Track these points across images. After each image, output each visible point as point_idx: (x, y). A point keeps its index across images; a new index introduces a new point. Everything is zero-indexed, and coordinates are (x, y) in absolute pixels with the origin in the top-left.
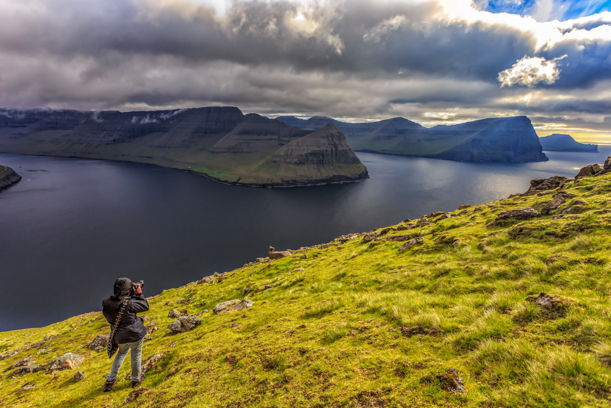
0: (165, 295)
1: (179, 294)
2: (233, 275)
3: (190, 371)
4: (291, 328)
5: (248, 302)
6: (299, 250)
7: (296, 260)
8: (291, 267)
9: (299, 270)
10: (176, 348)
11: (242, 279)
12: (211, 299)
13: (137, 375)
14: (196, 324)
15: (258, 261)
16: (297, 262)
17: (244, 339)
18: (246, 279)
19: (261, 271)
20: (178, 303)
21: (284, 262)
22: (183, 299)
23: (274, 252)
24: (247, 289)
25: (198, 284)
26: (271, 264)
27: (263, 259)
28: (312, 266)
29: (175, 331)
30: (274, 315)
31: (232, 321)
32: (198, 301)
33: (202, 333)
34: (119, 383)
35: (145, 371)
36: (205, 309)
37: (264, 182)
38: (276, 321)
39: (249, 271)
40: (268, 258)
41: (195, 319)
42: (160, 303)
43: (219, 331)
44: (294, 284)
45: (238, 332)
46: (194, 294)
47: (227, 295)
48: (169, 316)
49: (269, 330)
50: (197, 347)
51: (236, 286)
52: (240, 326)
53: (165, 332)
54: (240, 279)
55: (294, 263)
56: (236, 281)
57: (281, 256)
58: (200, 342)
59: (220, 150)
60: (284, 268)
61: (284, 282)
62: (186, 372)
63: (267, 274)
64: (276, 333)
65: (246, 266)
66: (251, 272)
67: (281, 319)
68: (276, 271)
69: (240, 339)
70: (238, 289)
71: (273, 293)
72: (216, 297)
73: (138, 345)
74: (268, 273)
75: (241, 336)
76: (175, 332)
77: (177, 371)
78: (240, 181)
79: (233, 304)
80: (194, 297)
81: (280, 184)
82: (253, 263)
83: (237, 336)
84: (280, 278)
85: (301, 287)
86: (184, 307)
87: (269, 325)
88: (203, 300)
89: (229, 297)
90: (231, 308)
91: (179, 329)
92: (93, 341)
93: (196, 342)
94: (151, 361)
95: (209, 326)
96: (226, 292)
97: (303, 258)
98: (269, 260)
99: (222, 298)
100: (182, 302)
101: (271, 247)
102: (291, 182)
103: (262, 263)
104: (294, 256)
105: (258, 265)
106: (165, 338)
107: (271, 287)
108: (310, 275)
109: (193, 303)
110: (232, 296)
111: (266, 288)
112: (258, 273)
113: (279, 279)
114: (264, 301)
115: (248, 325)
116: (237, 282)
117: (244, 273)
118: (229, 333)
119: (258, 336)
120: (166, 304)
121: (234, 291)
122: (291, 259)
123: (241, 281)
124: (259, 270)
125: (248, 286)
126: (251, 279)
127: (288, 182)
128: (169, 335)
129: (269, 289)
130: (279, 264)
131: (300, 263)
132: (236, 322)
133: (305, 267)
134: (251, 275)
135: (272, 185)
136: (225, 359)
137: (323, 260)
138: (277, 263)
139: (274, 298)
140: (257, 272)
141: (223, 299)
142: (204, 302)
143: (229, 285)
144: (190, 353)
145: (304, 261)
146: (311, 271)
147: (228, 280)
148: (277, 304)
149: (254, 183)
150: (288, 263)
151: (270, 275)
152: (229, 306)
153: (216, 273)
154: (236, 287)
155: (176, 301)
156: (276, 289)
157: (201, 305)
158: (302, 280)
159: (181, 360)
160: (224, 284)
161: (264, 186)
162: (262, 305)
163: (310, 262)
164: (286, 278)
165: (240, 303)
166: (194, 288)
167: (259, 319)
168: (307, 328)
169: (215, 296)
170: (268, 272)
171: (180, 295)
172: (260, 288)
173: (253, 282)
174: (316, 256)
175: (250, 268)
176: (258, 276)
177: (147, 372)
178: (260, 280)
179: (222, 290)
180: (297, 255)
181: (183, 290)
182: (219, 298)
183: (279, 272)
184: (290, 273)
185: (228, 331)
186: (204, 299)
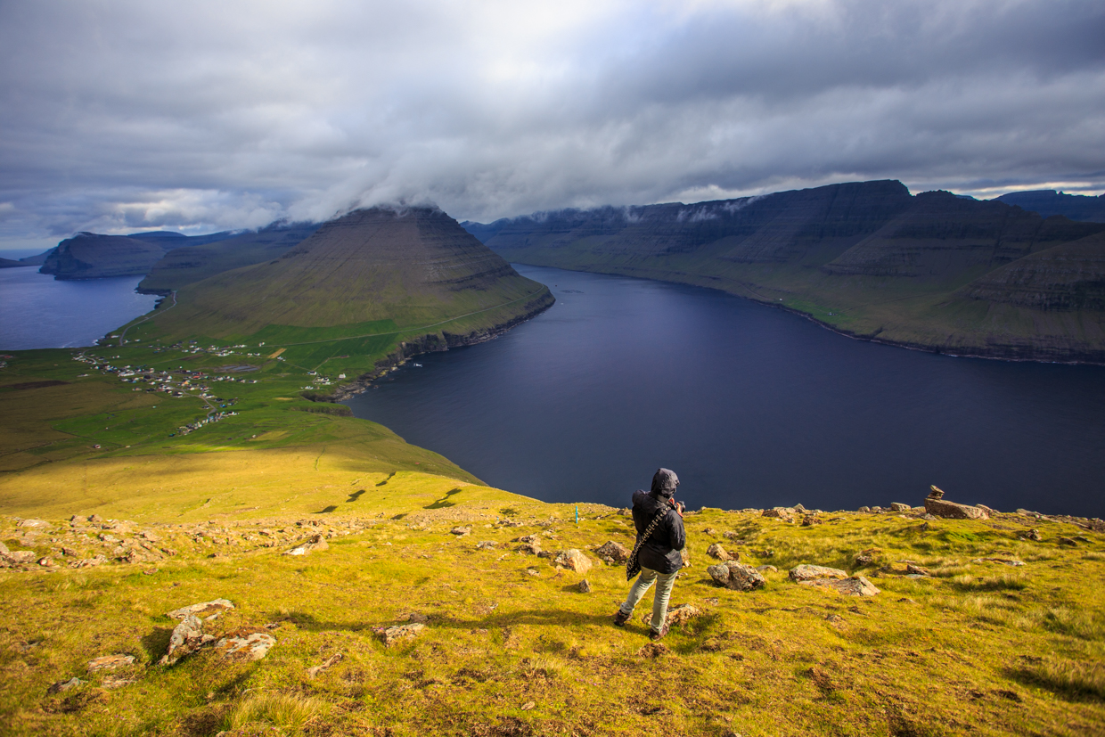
0: (705, 516)
1: (729, 521)
2: (834, 519)
3: (740, 660)
4: (976, 683)
5: (864, 585)
6: (1013, 514)
7: (1003, 535)
8: (985, 546)
9: (1009, 562)
10: (720, 610)
11: (855, 534)
12: (785, 550)
13: (658, 624)
14: (754, 584)
15: (895, 509)
16: (1006, 541)
17: (850, 652)
18: (863, 538)
19: (901, 531)
20: (724, 536)
21: (965, 531)
22: (734, 532)
23: (942, 502)
24: (862, 558)
25: (764, 515)
26: (931, 524)
27: (908, 507)
28: (1052, 563)
29: (718, 580)
30: (930, 636)
31: (828, 607)
32: (759, 545)
33: (766, 604)
34: (634, 623)
35: (669, 622)
36: (770, 563)
37: (940, 343)
38: (933, 650)
39: (873, 523)
40: (922, 509)
41: (755, 575)
42: (696, 525)
43: (799, 615)
44: (989, 587)
45: (838, 633)
46: (755, 530)
47: (817, 555)
48: (708, 553)
49: (911, 661)
50: (756, 626)
51: (839, 543)
52: (844, 624)
53: (701, 576)
54: (849, 534)
55: (996, 540)
56: (840, 533)
57: (959, 515)
58: (762, 618)
59: (846, 269)
60: (965, 542)
61: (961, 573)
62: (734, 657)
63: (916, 542)
64: (932, 675)
65: (866, 511)
66: (878, 526)
67: (948, 652)
68: (940, 544)
69: (842, 650)
70: (843, 552)
71: (929, 588)
72: (795, 551)
73: (668, 580)
74: (918, 540)
75: (843, 643)
76: (717, 583)
77: (718, 648)
78: (881, 335)
79: (831, 577)
80: (753, 535)
81: (981, 352)
82: (883, 509)
83: (836, 641)
84: (950, 562)
85: (1013, 603)
86: (735, 548)
87: (914, 651)
88: (769, 547)
89: (820, 560)
90: (826, 582)
91: (725, 580)
92: (603, 547)
93: (754, 616)
94: (680, 611)
95: (780, 597)
96: (817, 549)
97: (1025, 536)
98: (923, 514)
99: (808, 556)
100: (731, 537)
101: (935, 487)
102: (1015, 349)
103: (905, 515)
104: (997, 523)
105: (895, 518)
106: (702, 586)
107: (923, 574)
108: (1043, 582)
109: (751, 545)
110: (827, 560)
111: (910, 571)
112: (893, 534)
113: (945, 563)
114: (905, 597)
115: (862, 630)
116: (841, 537)
117: (859, 524)
118: (819, 627)
119: (882, 661)
120: (706, 531)
121: (833, 551)
122: (986, 529)
123: (852, 538)
124: (898, 528)
125: (866, 554)
126: (875, 541)
127: (1007, 350)
128: (709, 584)
129: (919, 576)
130: (952, 531)
131: (1013, 545)
132: (835, 612)
133: (1028, 560)
134: (875, 532)
135: (961, 351)
136: (808, 672)
137: (1092, 558)
138: (946, 526)
139: (931, 600)
140: (891, 530)
141: (809, 559)
142: (770, 551)
143: (825, 536)
144: (743, 629)
145: (1027, 545)
146: (1050, 576)
147: (823, 526)
148: (939, 615)
149: (913, 341)
150: (977, 534)
151: (925, 548)
152: (823, 576)
153: (800, 506)
154: (840, 546)
155: (722, 532)
156: (938, 581)
157: (764, 555)
158: (1018, 588)
159: (726, 633)
160: (814, 532)
161: (937, 351)
162: (900, 604)
163: (1047, 552)
164: (968, 566)
165: (847, 580)
166: (756, 521)
167: (890, 628)
168: (1023, 704)
169: (794, 548)
170: (918, 538)
171: (730, 524)
172: (895, 566)
173: (880, 549)
174: (1069, 543)
175: (876, 518)
176: (894, 541)
177: (671, 625)
178: (897, 551)
179: (808, 541)
180: (1005, 524)
181: (736, 517)
182: (801, 554)
183: (947, 548)
184: (979, 560)
185: (817, 623)
186: (771, 545)
